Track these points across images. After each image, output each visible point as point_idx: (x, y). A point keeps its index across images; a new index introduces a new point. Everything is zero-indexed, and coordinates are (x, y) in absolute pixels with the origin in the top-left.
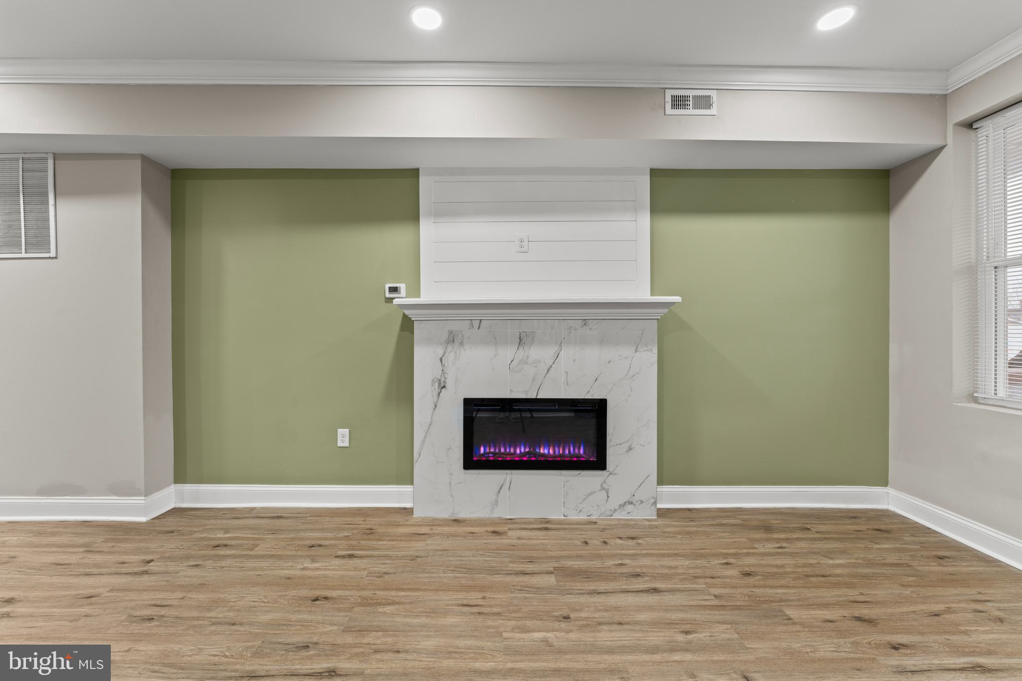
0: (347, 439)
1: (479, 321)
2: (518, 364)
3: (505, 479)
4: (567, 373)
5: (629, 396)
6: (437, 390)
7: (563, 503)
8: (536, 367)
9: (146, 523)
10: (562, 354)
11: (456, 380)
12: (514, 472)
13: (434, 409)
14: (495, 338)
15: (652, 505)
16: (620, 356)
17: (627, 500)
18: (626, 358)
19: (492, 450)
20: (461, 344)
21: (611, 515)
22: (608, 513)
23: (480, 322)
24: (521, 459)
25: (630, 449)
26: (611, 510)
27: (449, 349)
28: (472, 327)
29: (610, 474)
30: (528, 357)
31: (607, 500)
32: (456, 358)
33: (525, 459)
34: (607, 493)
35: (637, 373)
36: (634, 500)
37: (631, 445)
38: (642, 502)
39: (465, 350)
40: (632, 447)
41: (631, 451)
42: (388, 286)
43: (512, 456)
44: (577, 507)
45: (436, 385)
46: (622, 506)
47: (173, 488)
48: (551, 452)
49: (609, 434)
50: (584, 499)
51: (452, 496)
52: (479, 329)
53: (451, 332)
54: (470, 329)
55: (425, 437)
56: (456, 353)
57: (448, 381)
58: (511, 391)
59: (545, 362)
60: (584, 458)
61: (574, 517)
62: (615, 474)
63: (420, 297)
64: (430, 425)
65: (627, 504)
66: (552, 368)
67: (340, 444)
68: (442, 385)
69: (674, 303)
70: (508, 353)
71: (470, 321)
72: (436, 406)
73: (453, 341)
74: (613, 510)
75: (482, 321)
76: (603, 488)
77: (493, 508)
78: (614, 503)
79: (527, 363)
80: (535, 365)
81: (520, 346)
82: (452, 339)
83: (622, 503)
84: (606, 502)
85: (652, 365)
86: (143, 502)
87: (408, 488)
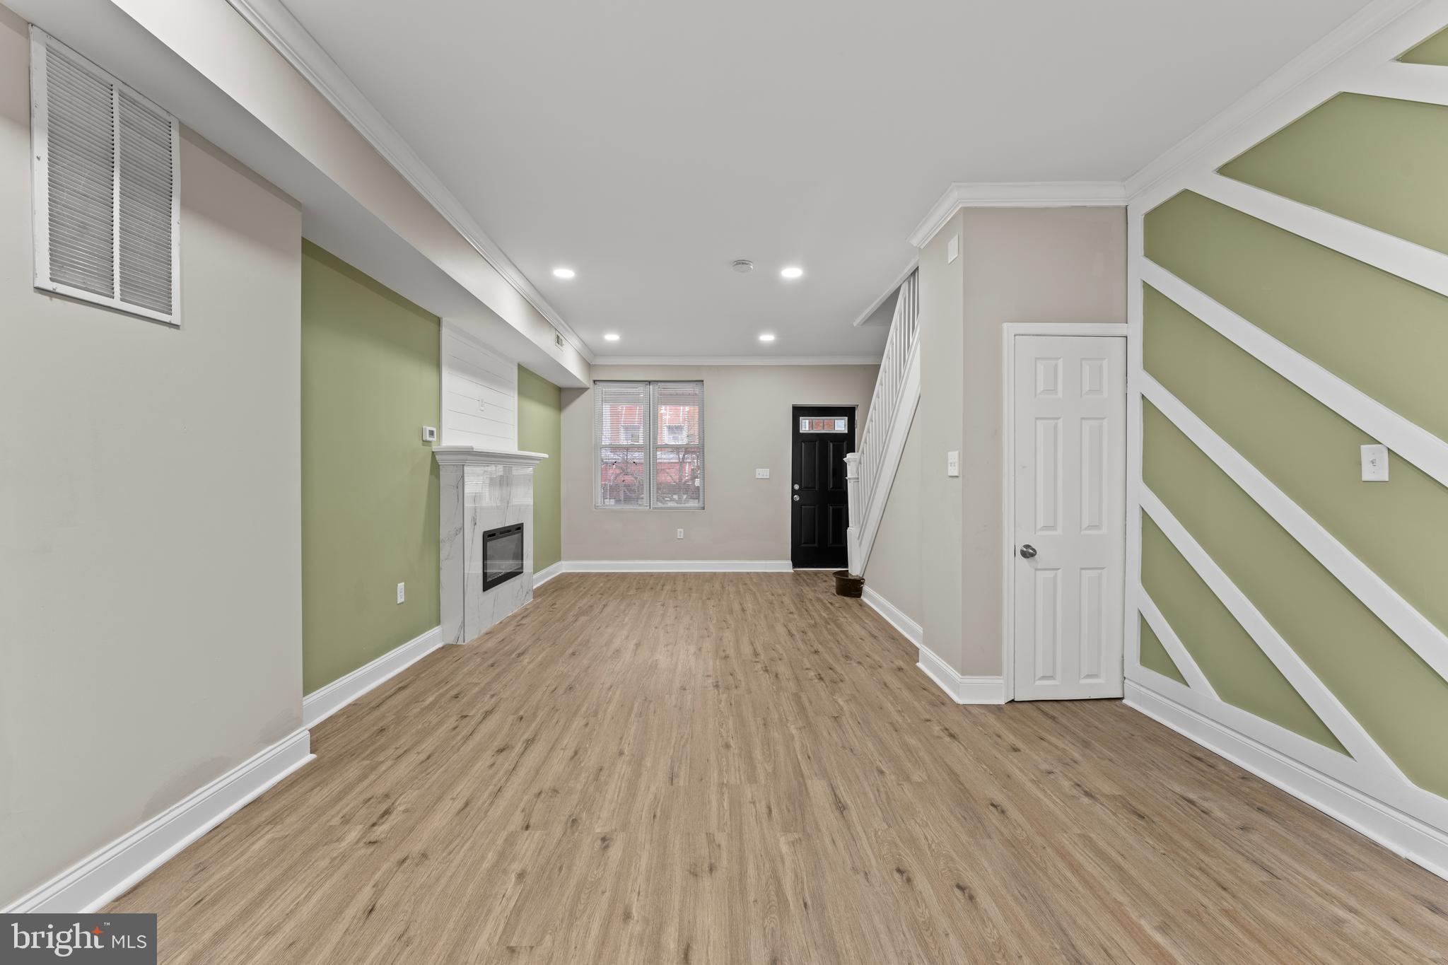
0: (403, 593)
6: (473, 527)
18: (527, 494)
29: (524, 575)
31: (522, 594)
34: (522, 589)
36: (528, 590)
42: (428, 429)
44: (515, 603)
46: (526, 596)
49: (524, 547)
50: (517, 597)
51: (479, 617)
57: (477, 519)
58: (498, 522)
68: (475, 523)
72: (473, 541)
74: (524, 600)
76: (521, 586)
80: (504, 501)
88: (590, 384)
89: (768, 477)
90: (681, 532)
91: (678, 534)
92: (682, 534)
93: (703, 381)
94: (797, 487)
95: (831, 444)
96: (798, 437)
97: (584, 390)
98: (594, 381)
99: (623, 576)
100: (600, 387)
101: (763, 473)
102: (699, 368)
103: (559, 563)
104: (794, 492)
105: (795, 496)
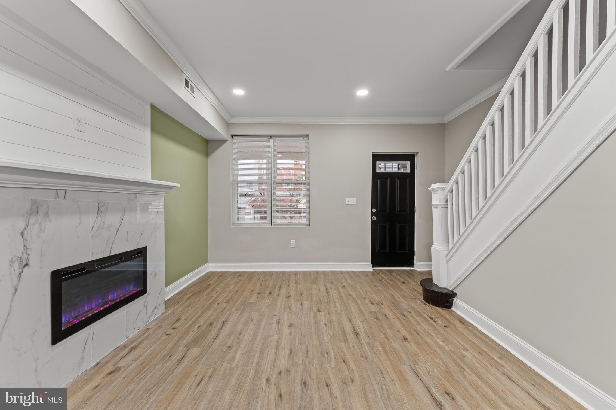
1: (64, 191)
2: (97, 230)
3: (89, 334)
4: (127, 232)
6: (18, 271)
7: (126, 329)
8: (109, 230)
10: (125, 217)
11: (41, 254)
12: (96, 323)
13: (15, 294)
14: (79, 208)
15: (163, 304)
16: (151, 218)
20: (47, 214)
21: (148, 321)
23: (66, 192)
25: (155, 275)
26: (148, 318)
27: (32, 221)
28: (57, 197)
29: (149, 294)
30: (104, 223)
32: (41, 230)
35: (158, 228)
36: (157, 305)
38: (160, 304)
39: (50, 221)
40: (156, 273)
44: (133, 327)
45: (17, 265)
50: (137, 319)
52: (64, 199)
53: (34, 203)
54: (56, 198)
56: (40, 224)
57: (31, 257)
58: (92, 254)
59: (115, 226)
61: (132, 334)
62: (152, 293)
64: (9, 313)
65: (154, 310)
66: (119, 230)
68: (24, 263)
69: (175, 187)
71: (56, 190)
73: (37, 212)
75: (67, 191)
76: (145, 306)
79: (103, 228)
81: (98, 214)
82: (35, 210)
88: (229, 138)
89: (355, 203)
90: (293, 242)
91: (291, 244)
92: (294, 244)
93: (308, 136)
94: (374, 210)
95: (398, 181)
96: (376, 176)
97: (224, 141)
98: (232, 136)
99: (252, 274)
100: (237, 140)
101: (351, 200)
102: (306, 126)
103: (207, 265)
104: (373, 214)
105: (373, 217)
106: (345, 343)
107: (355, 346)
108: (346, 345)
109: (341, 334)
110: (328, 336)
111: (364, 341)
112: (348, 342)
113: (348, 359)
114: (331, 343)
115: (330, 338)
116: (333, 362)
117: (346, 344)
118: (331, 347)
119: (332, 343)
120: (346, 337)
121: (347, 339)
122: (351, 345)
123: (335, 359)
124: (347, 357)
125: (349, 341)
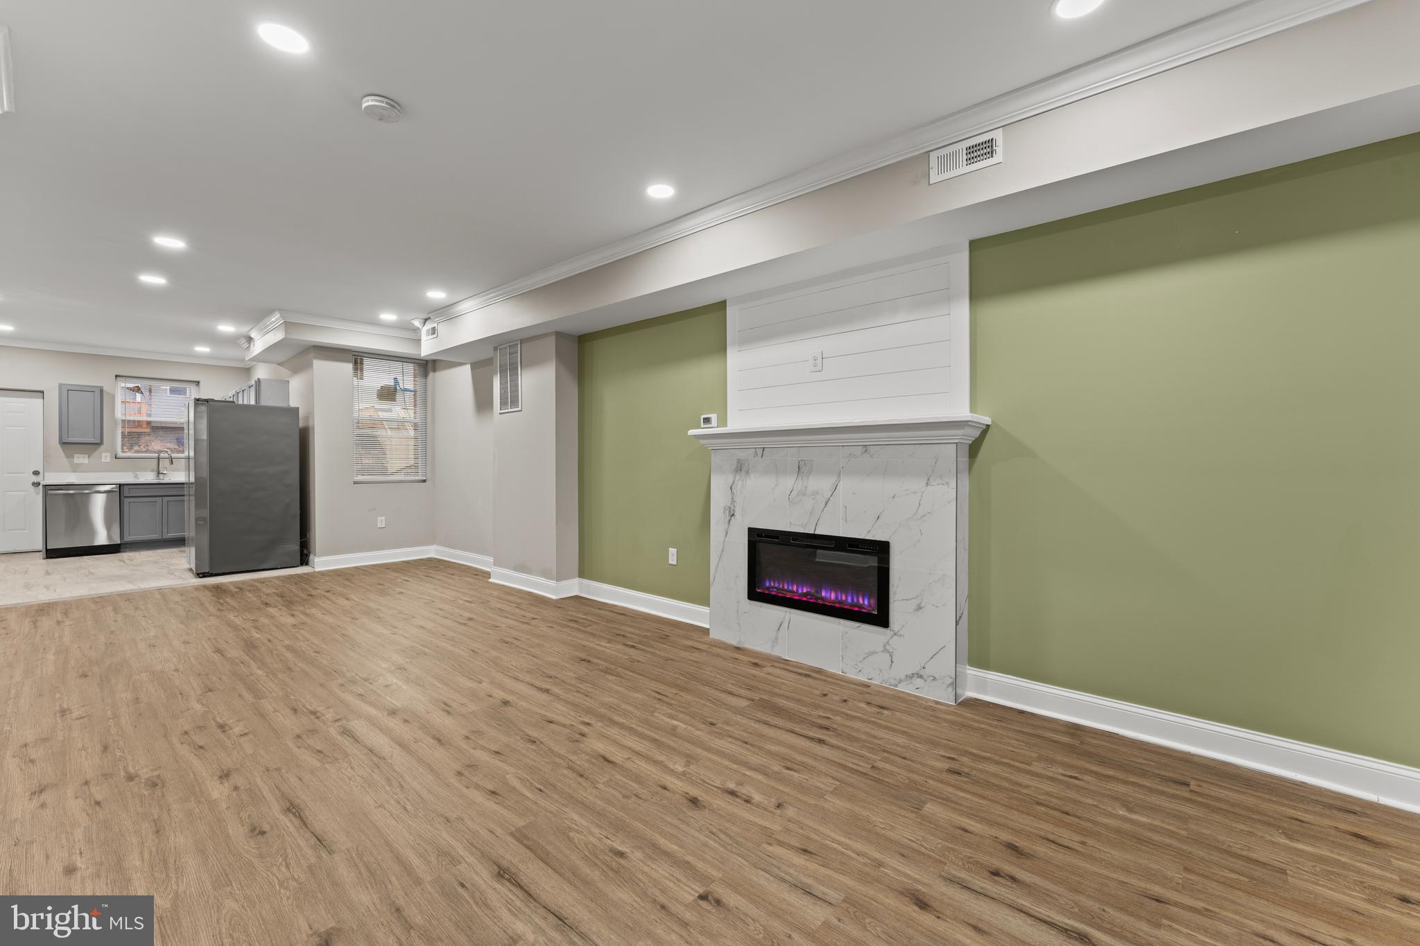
0: (675, 557)
2: (798, 495)
3: (784, 617)
4: (846, 507)
5: (919, 541)
6: (728, 518)
7: (842, 656)
8: (814, 499)
9: (557, 601)
10: (841, 484)
11: (743, 509)
12: (793, 611)
13: (726, 536)
14: (776, 468)
15: (948, 687)
16: (907, 490)
17: (915, 671)
18: (915, 492)
19: (776, 585)
20: (747, 472)
21: (896, 686)
22: (893, 682)
23: (764, 450)
24: (800, 598)
25: (919, 608)
26: (895, 679)
27: (738, 478)
29: (895, 634)
30: (806, 487)
31: (891, 666)
32: (743, 486)
33: (805, 599)
34: (891, 656)
35: (929, 513)
36: (924, 673)
37: (921, 603)
38: (935, 679)
39: (750, 479)
40: (922, 605)
41: (921, 611)
42: (703, 417)
43: (792, 594)
44: (857, 665)
45: (727, 512)
46: (910, 677)
47: (577, 580)
48: (849, 600)
49: (893, 585)
50: (865, 658)
51: (739, 624)
52: (762, 457)
53: (739, 461)
54: (755, 457)
55: (718, 563)
56: (743, 481)
57: (736, 510)
58: (791, 524)
59: (823, 494)
60: (865, 609)
61: (852, 675)
62: (901, 636)
63: (726, 426)
64: (722, 551)
65: (915, 676)
66: (830, 501)
67: (670, 562)
68: (732, 513)
70: (788, 482)
71: (755, 450)
72: (727, 533)
73: (741, 470)
74: (898, 678)
76: (885, 650)
77: (774, 645)
78: (900, 671)
79: (805, 494)
80: (813, 497)
81: (799, 476)
82: (740, 468)
83: (909, 673)
84: (890, 668)
85: (949, 503)
86: (554, 585)
87: (705, 610)
106: (518, 830)
107: (488, 833)
108: (513, 826)
109: (549, 848)
110: (576, 825)
111: (471, 859)
112: (512, 834)
113: (488, 799)
114: (551, 812)
115: (564, 823)
116: (515, 783)
117: (514, 829)
118: (543, 805)
119: (548, 814)
120: (528, 847)
121: (522, 843)
122: (499, 831)
123: (514, 789)
124: (492, 803)
125: (509, 839)
